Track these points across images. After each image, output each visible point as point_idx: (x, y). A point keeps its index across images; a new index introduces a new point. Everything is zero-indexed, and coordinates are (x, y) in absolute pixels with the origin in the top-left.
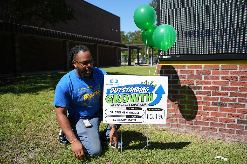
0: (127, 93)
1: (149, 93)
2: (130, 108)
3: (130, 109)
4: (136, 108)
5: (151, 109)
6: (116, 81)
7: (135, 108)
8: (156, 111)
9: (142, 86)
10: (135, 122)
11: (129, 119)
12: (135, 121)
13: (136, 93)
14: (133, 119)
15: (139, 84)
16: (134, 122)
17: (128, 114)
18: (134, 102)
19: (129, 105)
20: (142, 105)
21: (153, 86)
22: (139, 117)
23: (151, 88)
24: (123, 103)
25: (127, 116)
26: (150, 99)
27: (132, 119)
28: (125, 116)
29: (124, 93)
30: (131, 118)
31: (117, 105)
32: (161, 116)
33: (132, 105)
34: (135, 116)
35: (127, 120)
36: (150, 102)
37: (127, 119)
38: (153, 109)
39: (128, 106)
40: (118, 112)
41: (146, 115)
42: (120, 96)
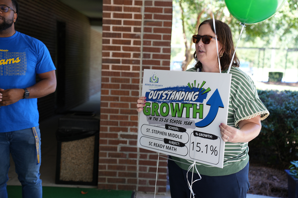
0: (168, 101)
1: (198, 103)
2: (171, 128)
3: (169, 129)
4: (179, 127)
5: (198, 132)
6: (156, 80)
7: (177, 127)
8: (206, 138)
9: (188, 89)
10: (175, 152)
11: (168, 145)
12: (175, 150)
13: (180, 101)
14: (173, 148)
15: (185, 86)
16: (173, 152)
17: (167, 137)
18: (175, 117)
19: (169, 121)
20: (186, 124)
21: (205, 90)
22: (182, 145)
23: (202, 93)
24: (162, 117)
25: (166, 141)
26: (198, 114)
27: (172, 146)
28: (163, 140)
29: (165, 101)
30: (170, 144)
31: (155, 118)
32: (214, 151)
33: (173, 122)
34: (176, 142)
35: (165, 147)
36: (198, 120)
37: (166, 145)
38: (203, 133)
39: (168, 123)
40: (155, 131)
41: (191, 143)
42: (160, 104)
